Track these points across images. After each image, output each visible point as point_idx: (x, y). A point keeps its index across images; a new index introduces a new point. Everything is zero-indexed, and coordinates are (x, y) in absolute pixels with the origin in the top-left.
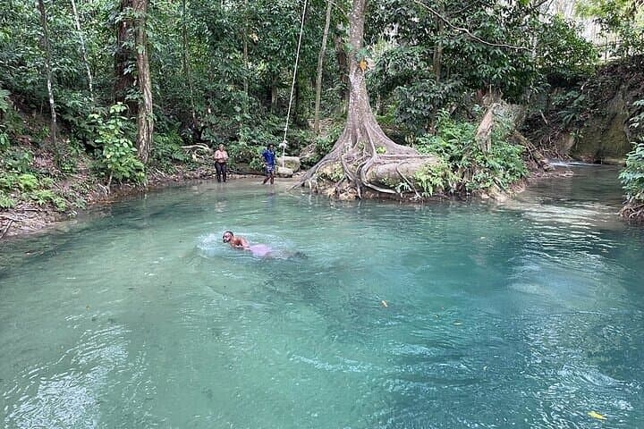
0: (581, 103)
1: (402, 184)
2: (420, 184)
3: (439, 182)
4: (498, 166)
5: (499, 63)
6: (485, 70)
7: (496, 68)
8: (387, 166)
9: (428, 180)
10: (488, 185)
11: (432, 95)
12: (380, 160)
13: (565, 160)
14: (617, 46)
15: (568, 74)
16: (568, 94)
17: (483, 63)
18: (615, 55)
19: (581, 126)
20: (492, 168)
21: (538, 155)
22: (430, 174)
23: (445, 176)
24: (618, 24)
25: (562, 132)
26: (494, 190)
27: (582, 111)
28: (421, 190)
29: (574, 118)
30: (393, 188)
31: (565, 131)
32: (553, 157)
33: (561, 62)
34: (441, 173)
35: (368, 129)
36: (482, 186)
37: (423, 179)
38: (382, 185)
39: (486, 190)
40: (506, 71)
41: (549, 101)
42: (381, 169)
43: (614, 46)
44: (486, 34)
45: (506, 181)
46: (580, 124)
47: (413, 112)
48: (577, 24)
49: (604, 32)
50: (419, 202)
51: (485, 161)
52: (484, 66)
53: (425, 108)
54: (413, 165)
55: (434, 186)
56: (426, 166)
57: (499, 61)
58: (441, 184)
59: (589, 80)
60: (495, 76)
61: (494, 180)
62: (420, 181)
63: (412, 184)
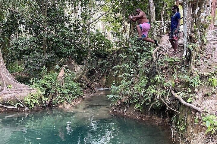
0: (108, 65)
1: (17, 103)
2: (27, 103)
3: (37, 101)
4: (67, 92)
5: (70, 47)
6: (64, 50)
7: (68, 49)
8: (9, 95)
9: (31, 101)
10: (62, 101)
11: (40, 60)
12: (7, 92)
13: (103, 88)
14: (119, 43)
15: (103, 53)
16: (103, 61)
17: (63, 47)
18: (118, 46)
19: (108, 74)
20: (64, 94)
21: (92, 86)
22: (32, 98)
23: (40, 99)
24: (119, 35)
25: (102, 76)
26: (65, 104)
27: (108, 68)
28: (28, 106)
29: (105, 71)
30: (13, 106)
31: (103, 76)
32: (99, 86)
33: (100, 48)
34: (38, 97)
35: (2, 76)
36: (59, 102)
37: (28, 100)
38: (7, 104)
39: (62, 104)
40: (73, 51)
41: (97, 63)
42: (6, 96)
43: (117, 43)
44: (63, 35)
45: (70, 99)
46: (108, 73)
47: (31, 68)
48: (106, 33)
49: (115, 37)
50: (27, 111)
51: (61, 90)
52: (63, 48)
53: (37, 66)
54: (24, 94)
55: (34, 104)
56: (30, 94)
57: (69, 47)
58: (38, 103)
59: (110, 56)
60: (68, 53)
61: (65, 99)
62: (27, 102)
63: (23, 103)
